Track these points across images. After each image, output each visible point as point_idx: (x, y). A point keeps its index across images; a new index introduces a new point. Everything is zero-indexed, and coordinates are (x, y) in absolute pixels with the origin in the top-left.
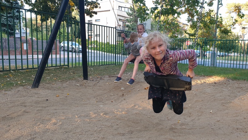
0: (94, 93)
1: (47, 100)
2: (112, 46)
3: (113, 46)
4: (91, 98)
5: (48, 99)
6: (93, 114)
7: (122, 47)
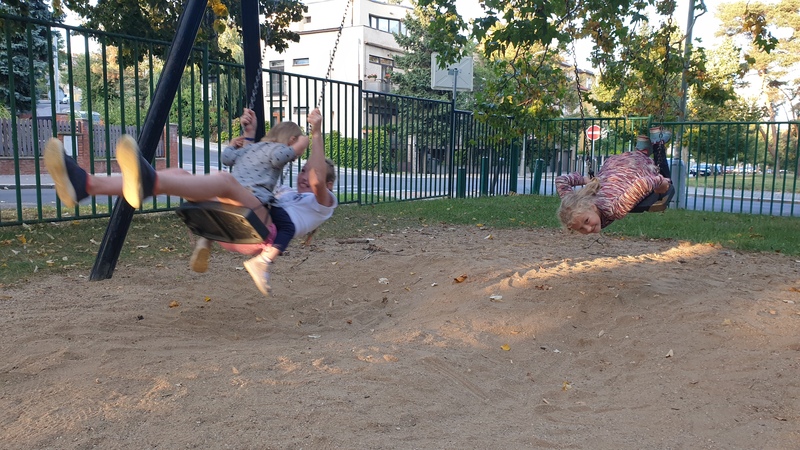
0: (293, 294)
1: (141, 318)
2: (349, 144)
3: (353, 144)
4: (280, 311)
5: (144, 315)
6: (288, 363)
7: (382, 146)
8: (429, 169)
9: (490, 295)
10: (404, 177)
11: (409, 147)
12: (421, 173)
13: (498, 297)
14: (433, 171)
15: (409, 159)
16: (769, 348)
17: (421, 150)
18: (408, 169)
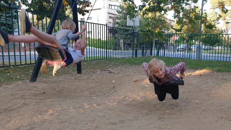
0: (88, 86)
2: (103, 42)
3: (105, 42)
4: (84, 90)
5: (45, 92)
6: (86, 105)
7: (113, 43)
8: (127, 49)
9: (145, 85)
10: (119, 51)
11: (121, 43)
12: (124, 50)
13: (147, 86)
14: (128, 50)
15: (121, 46)
16: (226, 100)
17: (124, 44)
18: (121, 49)
